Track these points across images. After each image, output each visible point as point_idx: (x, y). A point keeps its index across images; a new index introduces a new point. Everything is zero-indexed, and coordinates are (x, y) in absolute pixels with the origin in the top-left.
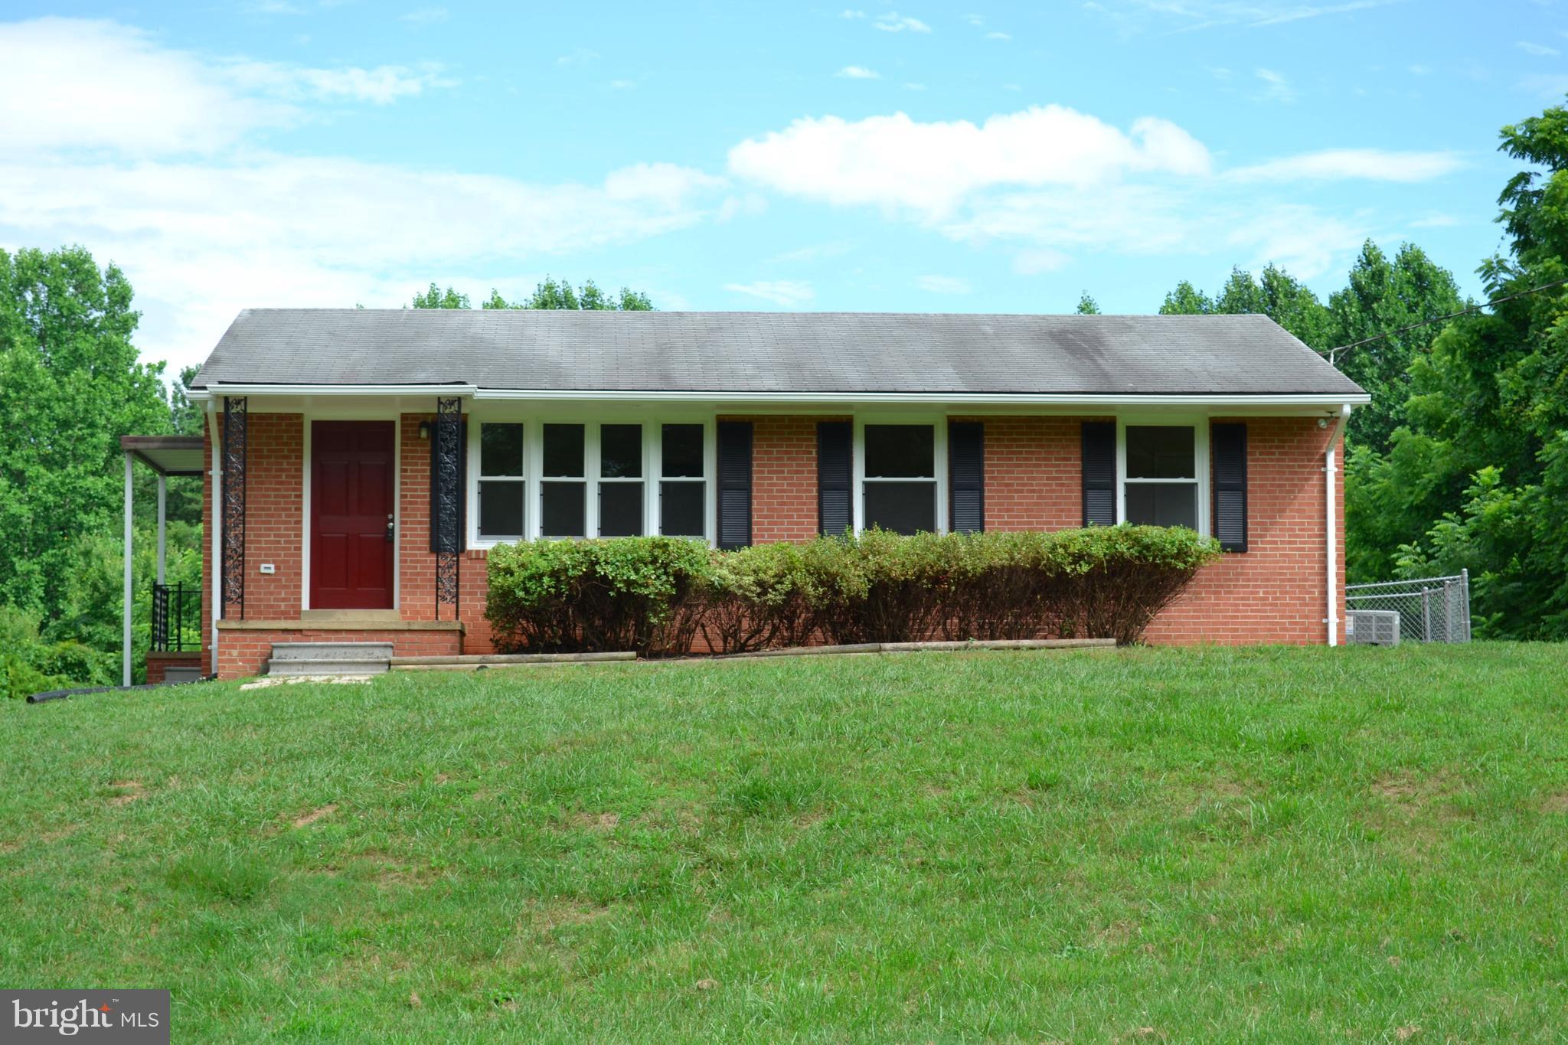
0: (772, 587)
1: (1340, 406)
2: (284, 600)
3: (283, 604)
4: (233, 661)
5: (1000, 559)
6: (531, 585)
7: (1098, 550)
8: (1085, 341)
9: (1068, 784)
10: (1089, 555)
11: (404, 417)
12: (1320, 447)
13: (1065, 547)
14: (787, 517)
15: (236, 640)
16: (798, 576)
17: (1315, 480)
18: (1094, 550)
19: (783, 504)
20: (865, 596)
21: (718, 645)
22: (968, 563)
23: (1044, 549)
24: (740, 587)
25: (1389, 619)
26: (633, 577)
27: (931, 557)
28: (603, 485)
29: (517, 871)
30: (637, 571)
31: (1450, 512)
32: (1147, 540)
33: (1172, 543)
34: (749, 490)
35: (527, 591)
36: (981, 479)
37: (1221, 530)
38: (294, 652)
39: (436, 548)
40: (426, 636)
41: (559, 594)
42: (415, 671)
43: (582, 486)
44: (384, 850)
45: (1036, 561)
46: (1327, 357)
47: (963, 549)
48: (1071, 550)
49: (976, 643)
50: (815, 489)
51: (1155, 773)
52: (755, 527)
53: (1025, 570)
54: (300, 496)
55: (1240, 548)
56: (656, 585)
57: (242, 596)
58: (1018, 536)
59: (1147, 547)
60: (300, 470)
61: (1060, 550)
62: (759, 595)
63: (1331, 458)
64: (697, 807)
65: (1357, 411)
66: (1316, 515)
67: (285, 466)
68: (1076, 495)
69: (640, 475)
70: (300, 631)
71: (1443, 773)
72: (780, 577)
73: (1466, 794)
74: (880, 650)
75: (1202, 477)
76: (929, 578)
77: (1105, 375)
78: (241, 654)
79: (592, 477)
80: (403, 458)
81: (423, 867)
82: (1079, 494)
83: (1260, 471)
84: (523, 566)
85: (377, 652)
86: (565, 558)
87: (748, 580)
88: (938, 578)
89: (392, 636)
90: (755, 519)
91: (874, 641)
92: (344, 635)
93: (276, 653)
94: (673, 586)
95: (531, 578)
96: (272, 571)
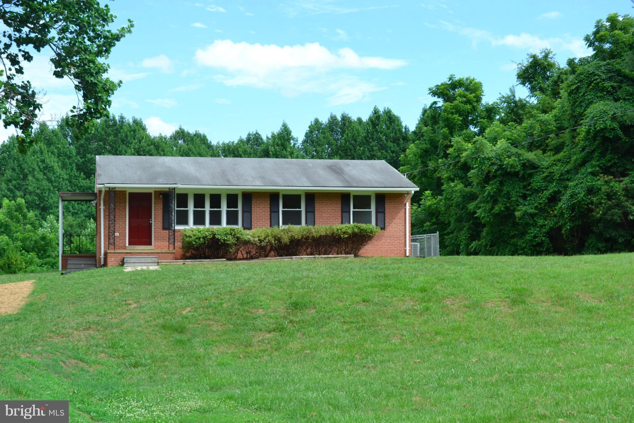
0: (263, 241)
1: (411, 191)
2: (121, 243)
3: (121, 244)
4: (112, 261)
5: (323, 233)
6: (197, 240)
7: (350, 231)
8: (338, 169)
9: (372, 301)
10: (347, 232)
11: (155, 192)
12: (404, 201)
13: (341, 230)
14: (261, 220)
15: (113, 255)
16: (270, 238)
17: (403, 210)
18: (349, 231)
19: (261, 216)
20: (288, 244)
21: (245, 256)
22: (314, 234)
23: (335, 231)
24: (254, 241)
25: (417, 245)
26: (226, 239)
27: (305, 233)
28: (210, 211)
29: (246, 324)
30: (227, 237)
31: (415, 203)
32: (362, 228)
33: (369, 229)
34: (251, 213)
35: (195, 242)
36: (314, 209)
37: (378, 224)
38: (130, 259)
39: (164, 228)
40: (166, 254)
41: (205, 243)
42: (166, 265)
43: (204, 211)
44: (209, 319)
45: (333, 234)
46: (405, 175)
47: (313, 230)
48: (343, 231)
49: (317, 256)
50: (269, 212)
51: (392, 298)
52: (253, 223)
53: (329, 236)
54: (126, 214)
55: (383, 228)
56: (231, 240)
57: (114, 243)
58: (328, 227)
59: (362, 230)
60: (125, 207)
61: (339, 231)
62: (259, 243)
63: (408, 204)
64: (282, 307)
65: (416, 192)
66: (403, 220)
67: (122, 205)
68: (340, 214)
69: (220, 208)
70: (131, 253)
71: (460, 297)
72: (265, 238)
73: (467, 303)
74: (292, 258)
75: (373, 209)
76: (304, 238)
77: (347, 181)
78: (114, 259)
79: (207, 209)
80: (155, 203)
81: (221, 324)
82: (341, 214)
83: (389, 207)
84: (194, 235)
85: (154, 259)
86: (206, 233)
87: (257, 239)
88: (307, 238)
89: (157, 254)
90: (253, 221)
91: (291, 256)
92: (143, 254)
93: (125, 259)
94: (236, 241)
95: (197, 238)
96: (118, 235)
